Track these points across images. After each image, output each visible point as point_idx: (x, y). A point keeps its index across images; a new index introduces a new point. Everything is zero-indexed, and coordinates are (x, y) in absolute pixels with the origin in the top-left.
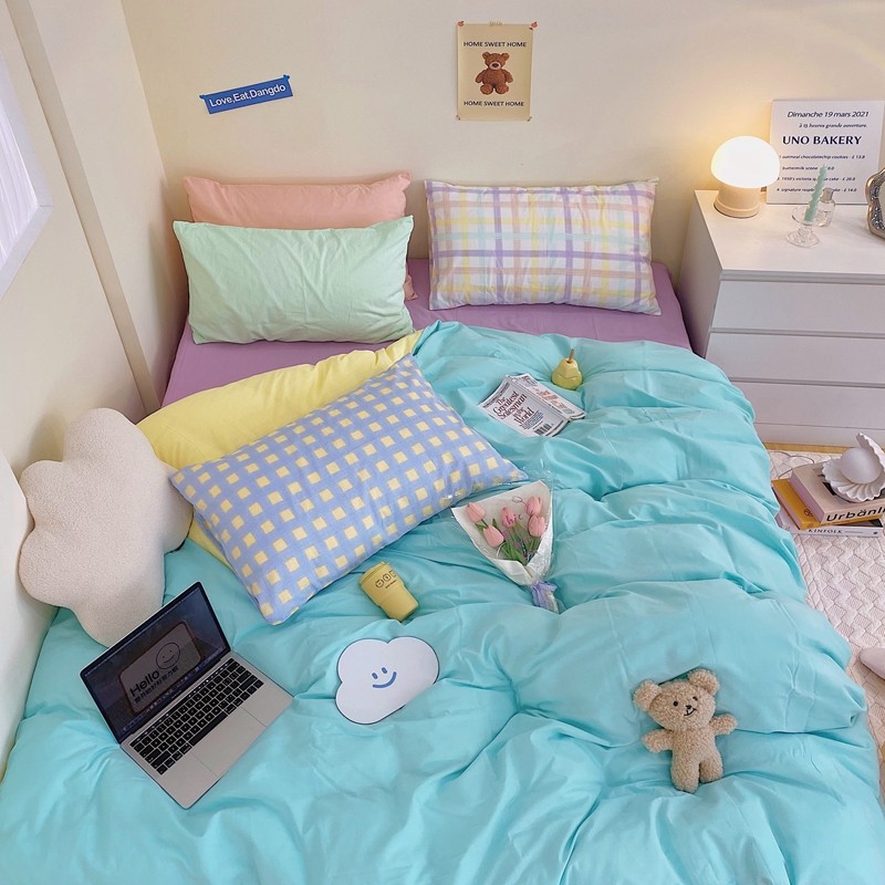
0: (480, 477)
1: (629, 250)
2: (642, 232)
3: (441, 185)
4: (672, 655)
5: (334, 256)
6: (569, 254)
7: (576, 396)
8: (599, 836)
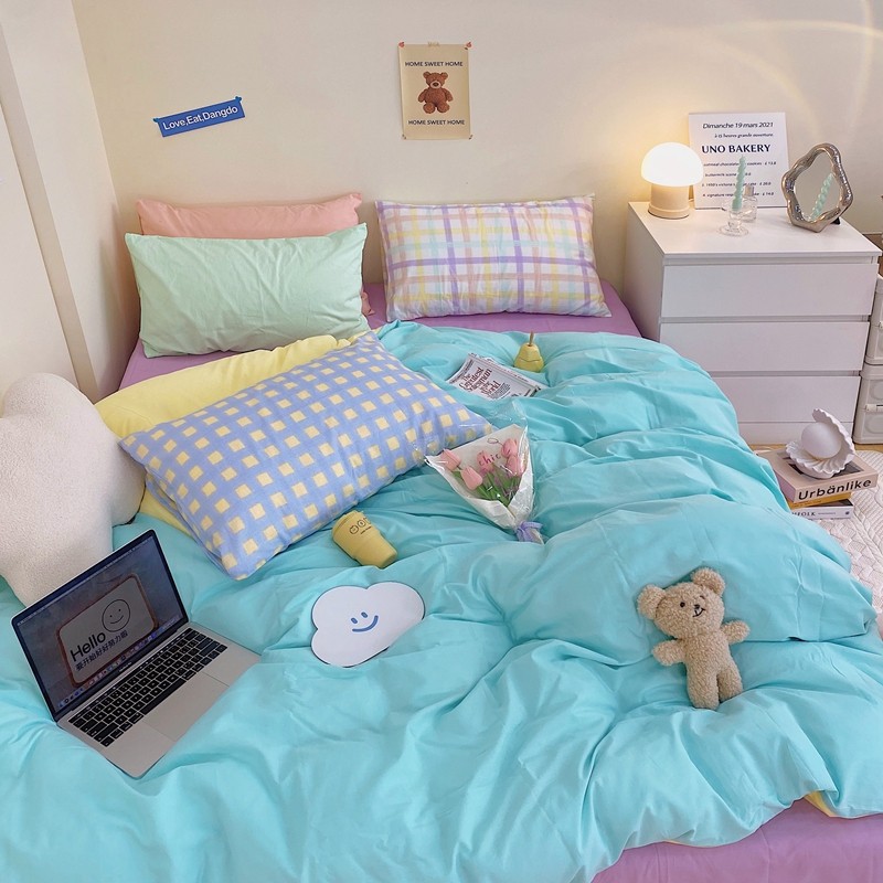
0: (453, 428)
1: (574, 255)
3: (392, 204)
4: (671, 557)
5: (289, 259)
6: (519, 259)
7: (542, 376)
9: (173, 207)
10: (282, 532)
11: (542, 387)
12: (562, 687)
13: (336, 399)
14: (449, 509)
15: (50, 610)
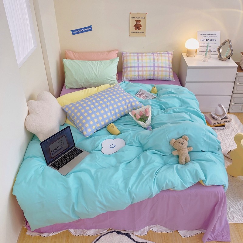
0: (135, 106)
1: (167, 66)
2: (170, 62)
3: (125, 52)
4: (178, 133)
5: (100, 66)
6: (154, 67)
7: (156, 95)
8: (162, 171)
9: (74, 52)
10: (96, 127)
11: (156, 97)
12: (152, 159)
13: (110, 99)
14: (132, 123)
15: (48, 142)
